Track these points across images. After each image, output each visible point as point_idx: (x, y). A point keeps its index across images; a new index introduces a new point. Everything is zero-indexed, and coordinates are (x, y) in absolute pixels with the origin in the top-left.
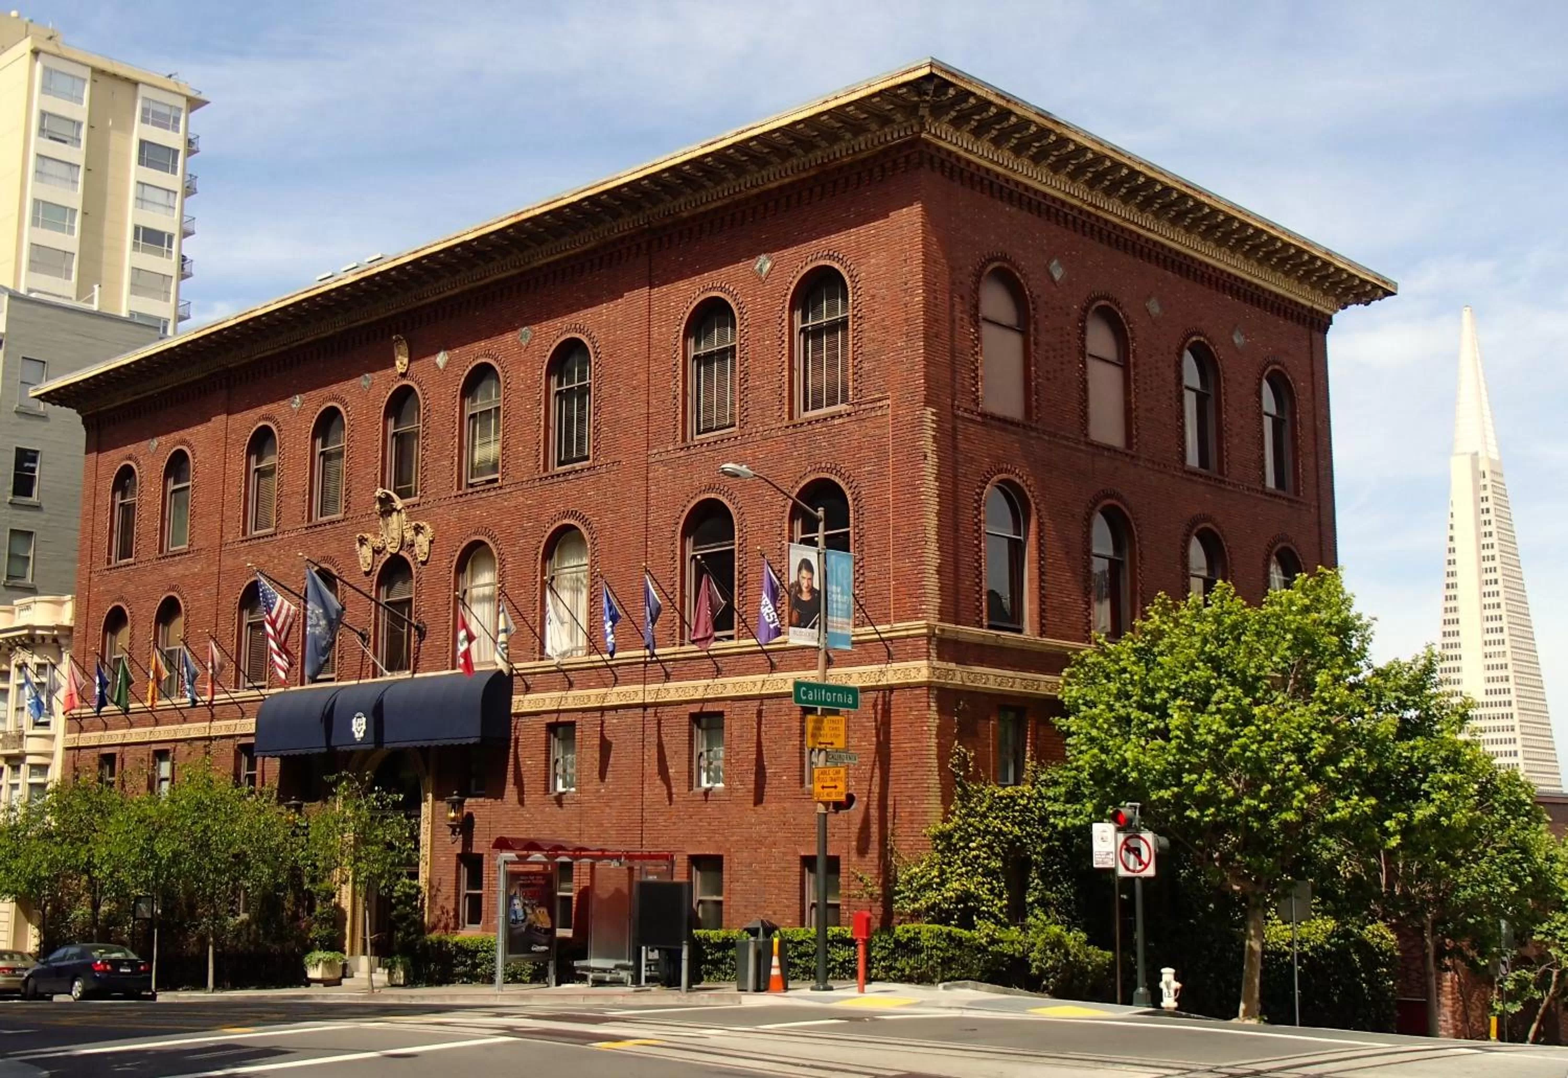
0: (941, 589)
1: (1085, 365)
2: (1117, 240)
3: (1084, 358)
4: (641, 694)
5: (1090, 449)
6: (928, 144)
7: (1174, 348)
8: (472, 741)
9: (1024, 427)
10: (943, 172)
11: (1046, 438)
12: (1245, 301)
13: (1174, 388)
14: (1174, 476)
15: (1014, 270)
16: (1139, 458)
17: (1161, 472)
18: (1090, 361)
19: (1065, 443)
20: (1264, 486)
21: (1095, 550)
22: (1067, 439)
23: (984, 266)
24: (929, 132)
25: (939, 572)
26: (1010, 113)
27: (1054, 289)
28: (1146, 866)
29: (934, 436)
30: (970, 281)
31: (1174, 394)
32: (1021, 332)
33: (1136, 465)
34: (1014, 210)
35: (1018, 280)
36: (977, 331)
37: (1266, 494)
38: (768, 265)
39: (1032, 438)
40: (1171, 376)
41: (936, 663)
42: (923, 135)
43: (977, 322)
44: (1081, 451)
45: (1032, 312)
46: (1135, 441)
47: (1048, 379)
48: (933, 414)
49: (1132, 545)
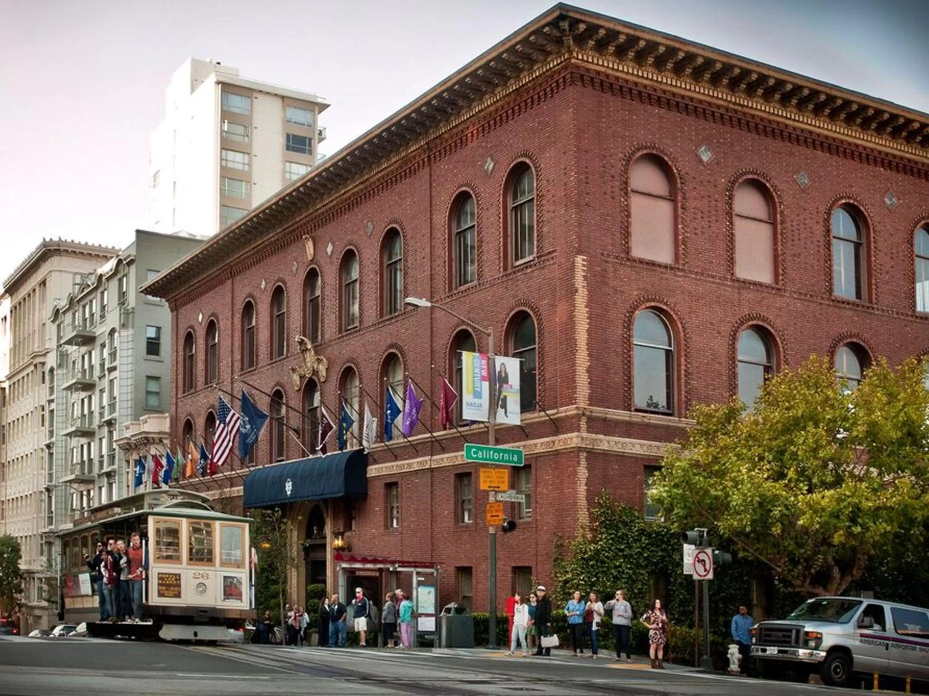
0: (590, 383)
1: (731, 223)
2: (765, 130)
3: (731, 218)
4: (429, 463)
5: (736, 284)
6: (577, 67)
7: (823, 209)
8: (340, 494)
9: (672, 268)
10: (593, 86)
11: (693, 276)
12: (898, 171)
13: (821, 240)
14: (821, 304)
15: (662, 155)
16: (785, 291)
17: (809, 301)
18: (735, 219)
19: (712, 280)
20: (914, 311)
21: (740, 357)
22: (713, 277)
23: (634, 153)
24: (577, 59)
25: (588, 371)
26: (638, 39)
27: (702, 168)
28: (709, 572)
29: (584, 276)
30: (620, 166)
31: (822, 243)
32: (672, 200)
33: (782, 296)
34: (663, 111)
35: (667, 163)
36: (627, 200)
37: (917, 317)
38: (492, 165)
39: (680, 277)
40: (819, 230)
41: (585, 435)
42: (573, 61)
43: (626, 194)
44: (729, 286)
45: (679, 185)
46: (781, 278)
47: (696, 234)
48: (584, 260)
49: (778, 353)
